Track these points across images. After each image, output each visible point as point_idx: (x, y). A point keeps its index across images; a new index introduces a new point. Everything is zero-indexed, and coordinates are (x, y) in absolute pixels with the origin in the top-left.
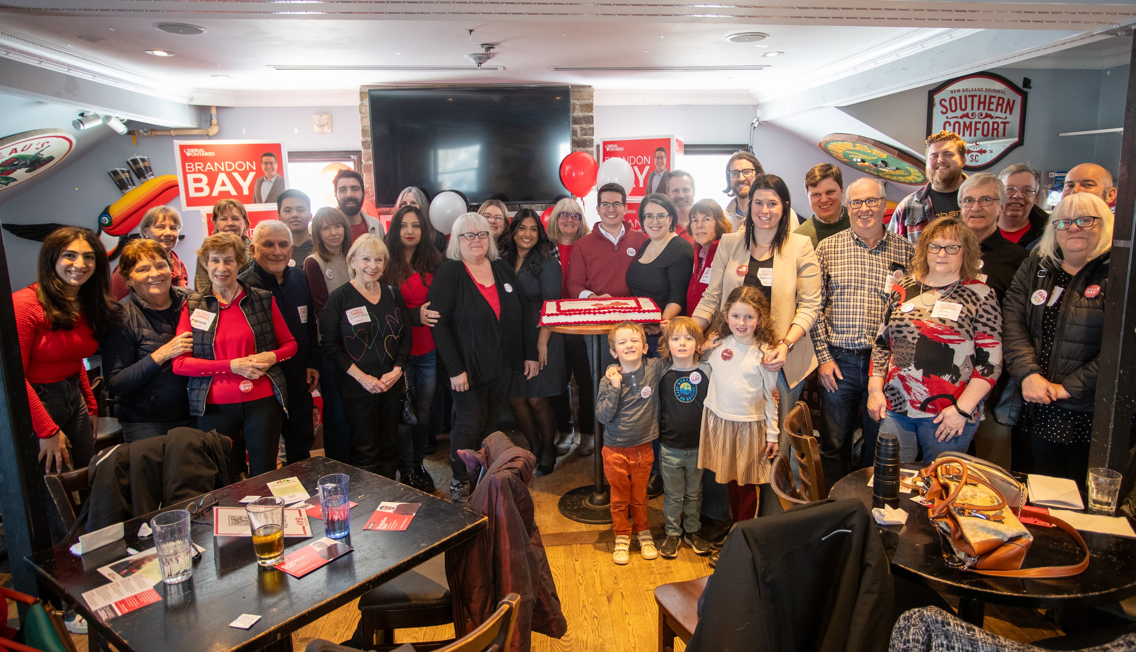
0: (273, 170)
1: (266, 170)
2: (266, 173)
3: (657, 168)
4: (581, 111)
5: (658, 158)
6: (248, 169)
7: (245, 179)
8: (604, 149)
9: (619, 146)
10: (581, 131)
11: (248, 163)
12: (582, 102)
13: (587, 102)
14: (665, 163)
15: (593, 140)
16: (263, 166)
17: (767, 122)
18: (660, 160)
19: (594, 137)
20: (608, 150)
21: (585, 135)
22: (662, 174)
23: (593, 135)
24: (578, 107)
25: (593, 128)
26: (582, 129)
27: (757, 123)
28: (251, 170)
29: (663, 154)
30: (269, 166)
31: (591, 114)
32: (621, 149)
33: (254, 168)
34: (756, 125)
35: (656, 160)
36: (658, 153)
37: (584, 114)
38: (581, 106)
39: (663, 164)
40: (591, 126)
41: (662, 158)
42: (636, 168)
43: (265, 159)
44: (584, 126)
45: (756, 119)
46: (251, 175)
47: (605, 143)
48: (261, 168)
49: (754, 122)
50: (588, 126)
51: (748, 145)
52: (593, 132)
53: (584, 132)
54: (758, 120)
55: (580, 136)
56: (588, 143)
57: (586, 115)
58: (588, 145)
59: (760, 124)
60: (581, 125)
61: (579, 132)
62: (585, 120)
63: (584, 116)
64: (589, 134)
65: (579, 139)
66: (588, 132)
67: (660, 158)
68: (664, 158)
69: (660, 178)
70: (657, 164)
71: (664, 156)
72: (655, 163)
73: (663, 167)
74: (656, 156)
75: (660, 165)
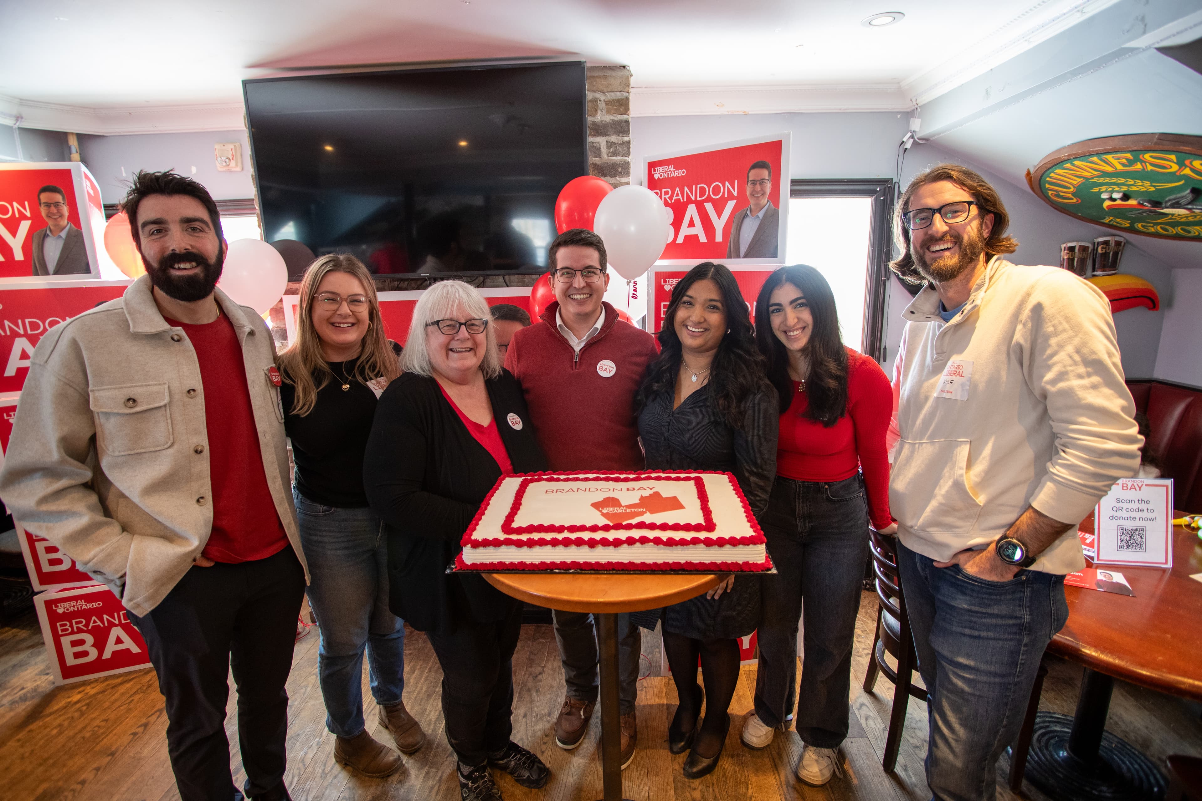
0: (61, 216)
1: (49, 216)
2: (50, 223)
3: (752, 202)
4: (608, 112)
5: (754, 183)
6: (17, 216)
7: (14, 233)
8: (650, 177)
9: (676, 168)
10: (608, 147)
11: (15, 204)
12: (610, 96)
13: (619, 95)
14: (768, 191)
15: (628, 163)
16: (43, 211)
17: (926, 139)
18: (758, 187)
19: (629, 159)
20: (656, 176)
21: (615, 154)
22: (761, 214)
23: (628, 154)
24: (602, 105)
25: (628, 143)
26: (610, 145)
27: (911, 140)
28: (23, 217)
29: (765, 173)
30: (53, 210)
31: (625, 117)
32: (681, 173)
33: (28, 214)
34: (908, 145)
35: (749, 189)
36: (753, 174)
37: (612, 118)
38: (607, 103)
39: (763, 194)
40: (626, 139)
41: (762, 181)
42: (709, 207)
43: (44, 197)
44: (613, 138)
45: (909, 134)
46: (25, 226)
47: (652, 166)
48: (40, 213)
49: (905, 139)
50: (620, 138)
51: (892, 179)
52: (629, 148)
53: (611, 150)
54: (912, 137)
55: (606, 157)
56: (620, 170)
57: (616, 119)
58: (621, 173)
59: (915, 143)
60: (608, 138)
61: (604, 150)
62: (615, 129)
63: (613, 121)
64: (621, 154)
65: (604, 161)
66: (620, 150)
67: (758, 183)
68: (766, 181)
69: (757, 223)
70: (752, 195)
71: (767, 178)
72: (748, 193)
73: (765, 201)
74: (750, 179)
75: (758, 197)
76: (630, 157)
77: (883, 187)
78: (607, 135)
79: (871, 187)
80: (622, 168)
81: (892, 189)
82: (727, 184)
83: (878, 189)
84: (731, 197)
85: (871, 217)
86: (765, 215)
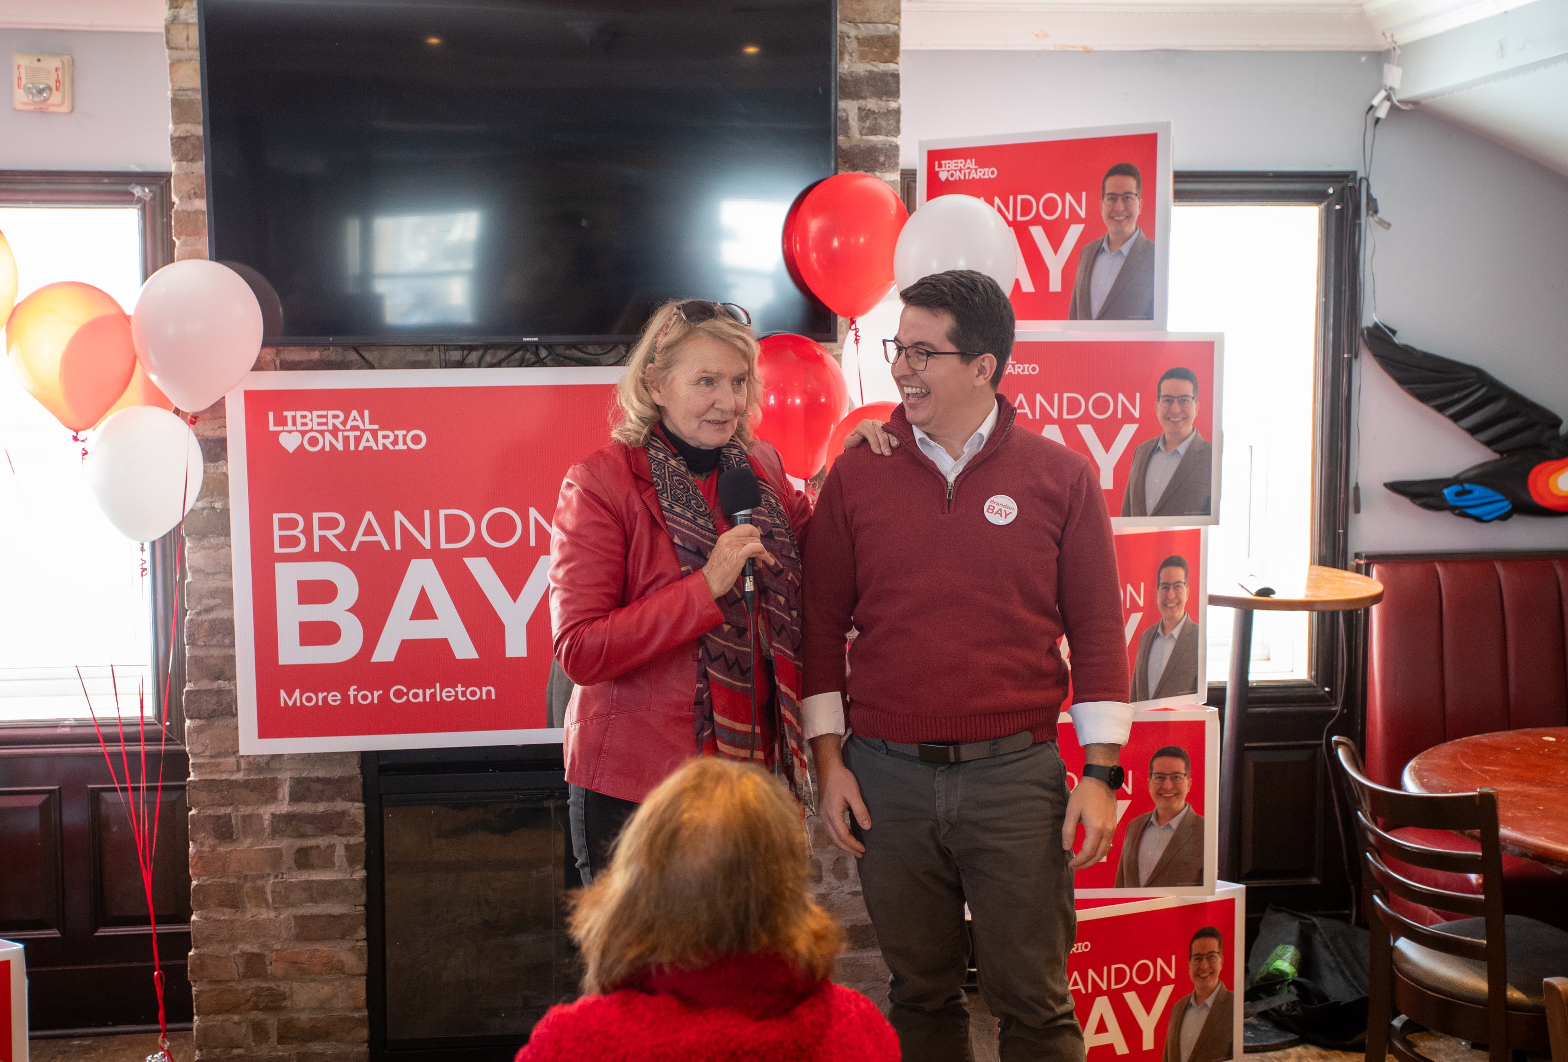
3: (1111, 229)
4: (863, 57)
5: (1114, 197)
8: (932, 175)
9: (981, 164)
10: (862, 119)
12: (866, 30)
13: (881, 29)
14: (1137, 211)
15: (897, 147)
17: (1415, 103)
18: (1120, 205)
19: (899, 140)
20: (943, 176)
21: (874, 131)
22: (1125, 249)
23: (897, 131)
24: (852, 45)
25: (898, 112)
26: (865, 114)
27: (1387, 105)
29: (1131, 184)
31: (892, 66)
32: (988, 173)
34: (1382, 113)
35: (1105, 207)
36: (1111, 184)
37: (869, 67)
38: (861, 41)
39: (1129, 217)
40: (893, 105)
41: (1126, 197)
42: (1037, 232)
44: (872, 104)
45: (1383, 94)
47: (935, 157)
49: (1375, 102)
50: (883, 104)
51: (1355, 173)
52: (898, 121)
53: (868, 124)
54: (1388, 98)
55: (858, 136)
56: (882, 159)
57: (876, 70)
58: (883, 164)
59: (1394, 109)
60: (862, 103)
61: (854, 123)
62: (874, 87)
63: (871, 72)
64: (884, 131)
65: (854, 142)
66: (884, 124)
67: (1120, 198)
68: (1134, 197)
69: (1119, 263)
70: (1111, 217)
71: (1134, 191)
72: (1104, 214)
73: (1131, 227)
74: (1107, 192)
75: (1120, 222)
76: (900, 136)
77: (1339, 186)
78: (861, 98)
79: (1318, 187)
80: (886, 156)
81: (1355, 192)
82: (1068, 197)
83: (1331, 191)
84: (1075, 218)
85: (1320, 241)
86: (1132, 251)
